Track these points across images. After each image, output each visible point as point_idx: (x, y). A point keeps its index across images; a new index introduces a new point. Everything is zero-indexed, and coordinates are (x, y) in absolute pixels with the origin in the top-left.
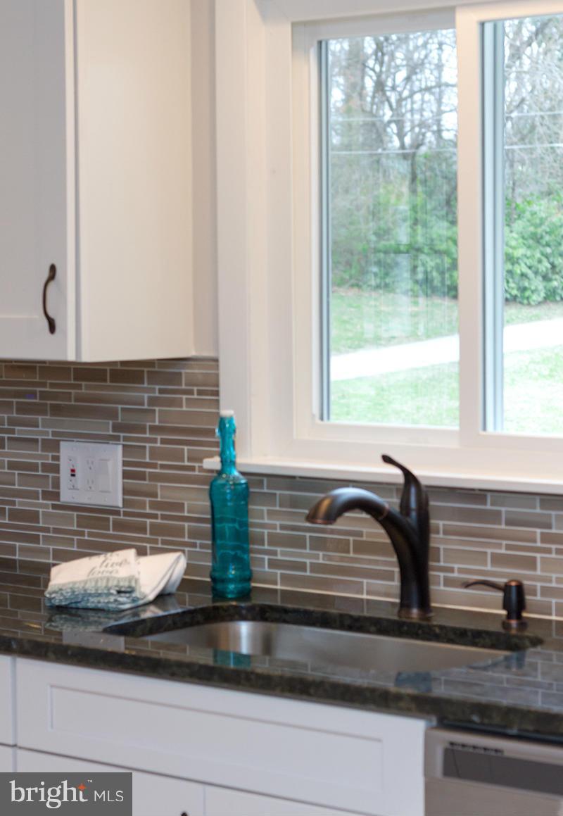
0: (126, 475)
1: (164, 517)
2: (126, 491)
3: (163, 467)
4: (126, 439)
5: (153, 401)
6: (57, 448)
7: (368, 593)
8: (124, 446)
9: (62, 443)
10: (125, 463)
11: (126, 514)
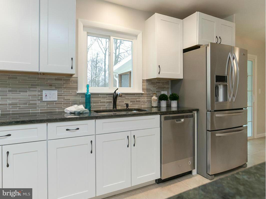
0: (58, 95)
1: (66, 101)
2: (58, 98)
3: (66, 94)
4: (58, 90)
5: (64, 83)
6: (42, 91)
7: (102, 108)
8: (58, 91)
9: (43, 91)
10: (58, 94)
11: (58, 102)
